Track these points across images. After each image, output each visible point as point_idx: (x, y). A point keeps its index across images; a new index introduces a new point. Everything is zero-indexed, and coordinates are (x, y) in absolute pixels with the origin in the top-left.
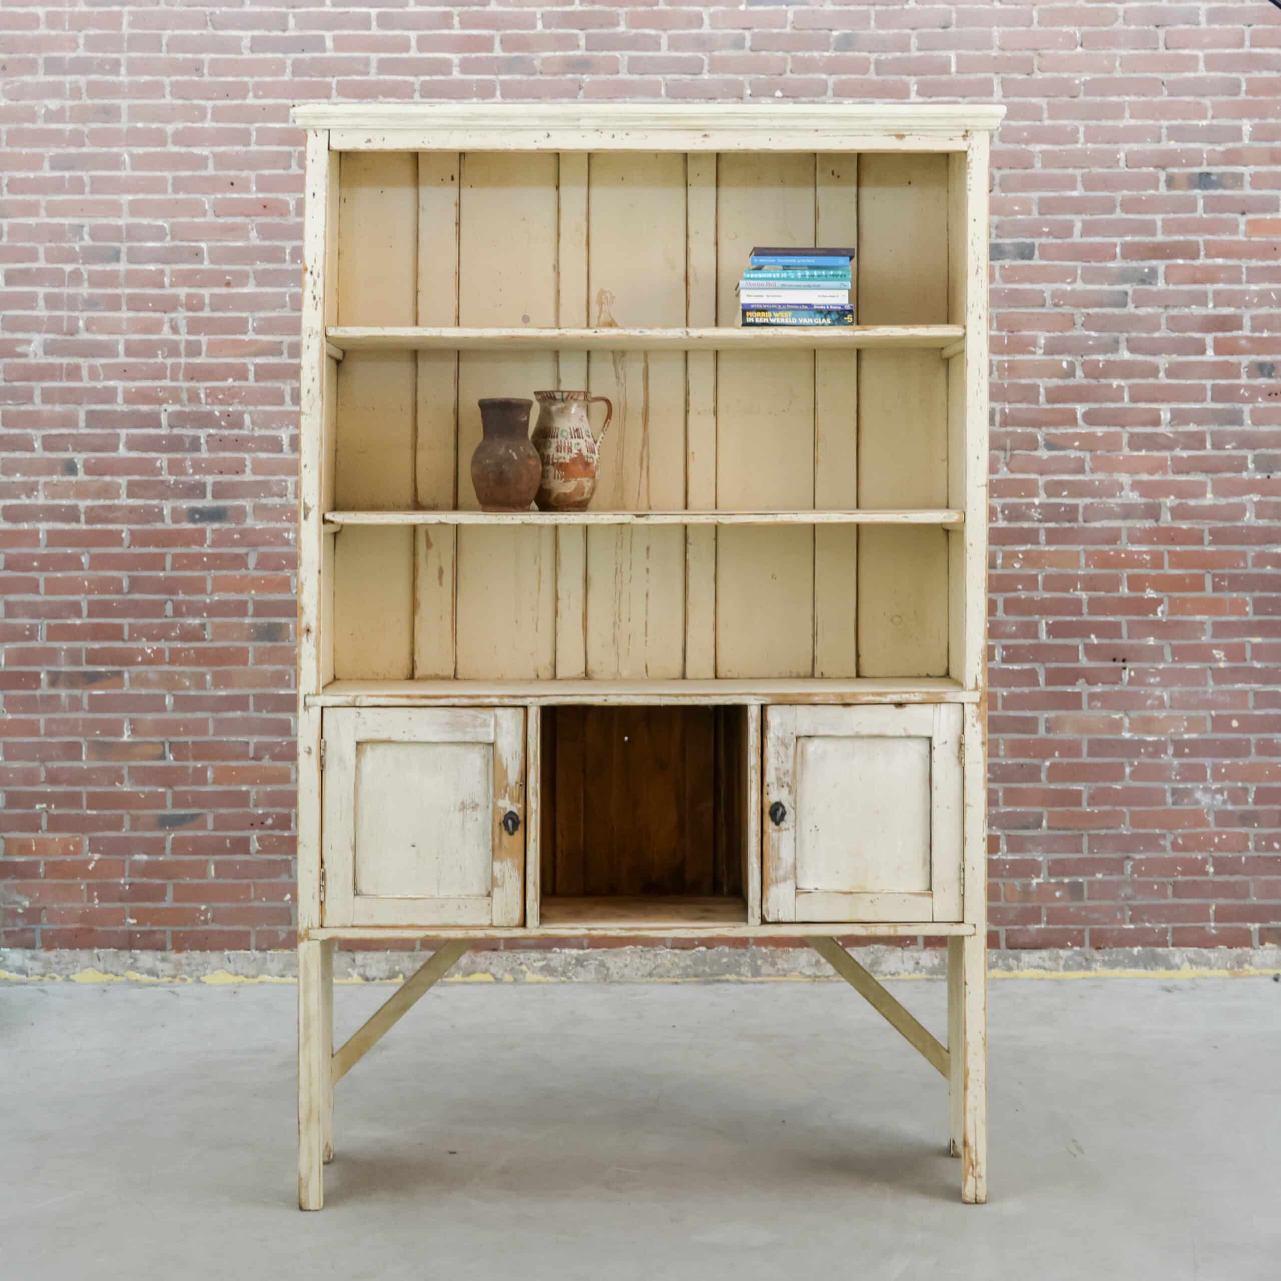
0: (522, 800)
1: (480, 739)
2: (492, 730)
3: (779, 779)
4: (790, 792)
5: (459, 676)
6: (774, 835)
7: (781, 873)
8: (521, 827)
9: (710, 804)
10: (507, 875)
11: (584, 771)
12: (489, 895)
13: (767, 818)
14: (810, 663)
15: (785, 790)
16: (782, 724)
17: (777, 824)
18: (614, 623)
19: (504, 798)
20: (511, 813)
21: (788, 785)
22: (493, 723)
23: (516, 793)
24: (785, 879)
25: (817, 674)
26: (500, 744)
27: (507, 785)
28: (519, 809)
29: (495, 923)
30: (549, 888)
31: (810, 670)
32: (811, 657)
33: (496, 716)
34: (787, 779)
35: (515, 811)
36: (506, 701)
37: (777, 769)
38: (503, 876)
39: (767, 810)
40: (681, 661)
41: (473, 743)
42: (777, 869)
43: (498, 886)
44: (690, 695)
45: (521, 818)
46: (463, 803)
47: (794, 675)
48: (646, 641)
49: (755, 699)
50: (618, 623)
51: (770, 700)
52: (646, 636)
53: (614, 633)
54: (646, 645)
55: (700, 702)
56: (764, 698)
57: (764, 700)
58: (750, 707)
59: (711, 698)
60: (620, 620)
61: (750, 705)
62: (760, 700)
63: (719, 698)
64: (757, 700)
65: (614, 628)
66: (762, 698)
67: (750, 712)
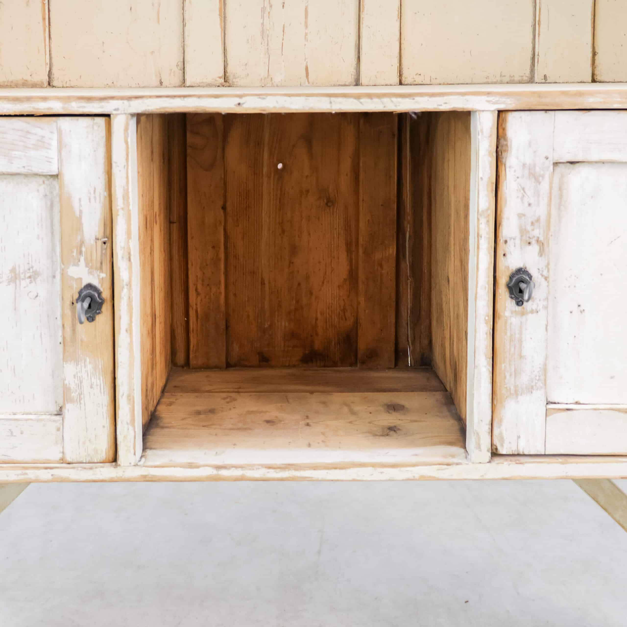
0: (107, 267)
1: (36, 170)
2: (53, 153)
3: (523, 231)
4: (541, 253)
5: (55, 83)
6: (515, 321)
7: (524, 379)
8: (106, 308)
9: (392, 251)
10: (86, 384)
11: (224, 208)
12: (60, 413)
13: (503, 292)
14: (529, 62)
15: (535, 248)
16: (530, 144)
17: (520, 303)
18: (263, 9)
19: (77, 264)
20: (89, 286)
21: (538, 241)
22: (54, 143)
23: (96, 256)
24: (530, 389)
25: (537, 78)
26: (67, 176)
27: (82, 243)
28: (102, 280)
29: (69, 458)
30: (181, 358)
31: (528, 72)
32: (529, 55)
33: (60, 132)
34: (537, 233)
35: (95, 282)
36: (75, 108)
37: (521, 216)
38: (80, 385)
39: (503, 281)
40: (354, 62)
41: (26, 175)
42: (516, 373)
43: (71, 401)
44: (380, 96)
45: (106, 294)
46: (13, 270)
47: (507, 79)
48: (306, 34)
49: (488, 101)
50: (268, 9)
51: (514, 103)
52: (306, 27)
53: (263, 24)
54: (306, 39)
55: (396, 106)
56: (504, 99)
57: (504, 103)
58: (479, 114)
59: (415, 100)
60: (271, 6)
61: (480, 111)
62: (496, 103)
63: (428, 100)
64: (491, 103)
65: (263, 17)
66: (501, 99)
67: (480, 122)
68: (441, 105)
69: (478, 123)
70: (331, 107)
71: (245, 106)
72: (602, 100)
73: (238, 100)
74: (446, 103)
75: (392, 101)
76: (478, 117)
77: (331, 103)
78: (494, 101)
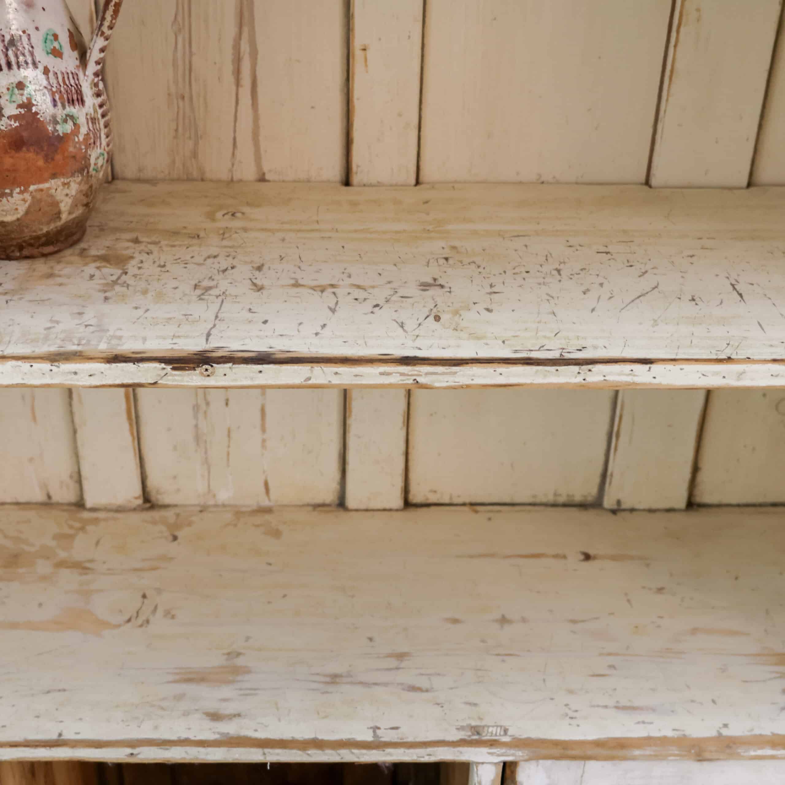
14: (598, 479)
18: (196, 407)
31: (595, 491)
40: (336, 475)
44: (336, 747)
48: (264, 441)
49: (489, 753)
50: (203, 406)
51: (527, 755)
52: (264, 430)
53: (196, 426)
54: (264, 446)
55: (358, 758)
56: (512, 751)
57: (513, 755)
58: (477, 767)
59: (385, 752)
60: (208, 404)
61: (479, 763)
62: (502, 755)
63: (405, 752)
64: (495, 754)
65: (196, 417)
66: (508, 751)
67: (477, 774)
68: (423, 757)
69: (475, 775)
70: (265, 758)
71: (140, 756)
72: (652, 753)
73: (129, 751)
74: (430, 755)
75: (353, 753)
76: (475, 770)
77: (264, 754)
78: (498, 753)
